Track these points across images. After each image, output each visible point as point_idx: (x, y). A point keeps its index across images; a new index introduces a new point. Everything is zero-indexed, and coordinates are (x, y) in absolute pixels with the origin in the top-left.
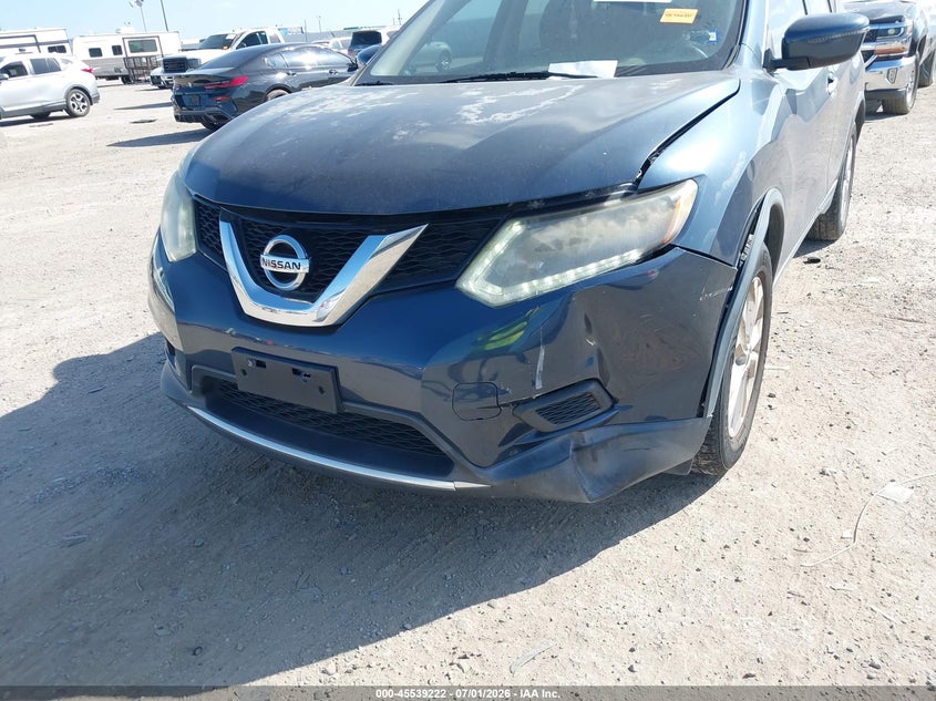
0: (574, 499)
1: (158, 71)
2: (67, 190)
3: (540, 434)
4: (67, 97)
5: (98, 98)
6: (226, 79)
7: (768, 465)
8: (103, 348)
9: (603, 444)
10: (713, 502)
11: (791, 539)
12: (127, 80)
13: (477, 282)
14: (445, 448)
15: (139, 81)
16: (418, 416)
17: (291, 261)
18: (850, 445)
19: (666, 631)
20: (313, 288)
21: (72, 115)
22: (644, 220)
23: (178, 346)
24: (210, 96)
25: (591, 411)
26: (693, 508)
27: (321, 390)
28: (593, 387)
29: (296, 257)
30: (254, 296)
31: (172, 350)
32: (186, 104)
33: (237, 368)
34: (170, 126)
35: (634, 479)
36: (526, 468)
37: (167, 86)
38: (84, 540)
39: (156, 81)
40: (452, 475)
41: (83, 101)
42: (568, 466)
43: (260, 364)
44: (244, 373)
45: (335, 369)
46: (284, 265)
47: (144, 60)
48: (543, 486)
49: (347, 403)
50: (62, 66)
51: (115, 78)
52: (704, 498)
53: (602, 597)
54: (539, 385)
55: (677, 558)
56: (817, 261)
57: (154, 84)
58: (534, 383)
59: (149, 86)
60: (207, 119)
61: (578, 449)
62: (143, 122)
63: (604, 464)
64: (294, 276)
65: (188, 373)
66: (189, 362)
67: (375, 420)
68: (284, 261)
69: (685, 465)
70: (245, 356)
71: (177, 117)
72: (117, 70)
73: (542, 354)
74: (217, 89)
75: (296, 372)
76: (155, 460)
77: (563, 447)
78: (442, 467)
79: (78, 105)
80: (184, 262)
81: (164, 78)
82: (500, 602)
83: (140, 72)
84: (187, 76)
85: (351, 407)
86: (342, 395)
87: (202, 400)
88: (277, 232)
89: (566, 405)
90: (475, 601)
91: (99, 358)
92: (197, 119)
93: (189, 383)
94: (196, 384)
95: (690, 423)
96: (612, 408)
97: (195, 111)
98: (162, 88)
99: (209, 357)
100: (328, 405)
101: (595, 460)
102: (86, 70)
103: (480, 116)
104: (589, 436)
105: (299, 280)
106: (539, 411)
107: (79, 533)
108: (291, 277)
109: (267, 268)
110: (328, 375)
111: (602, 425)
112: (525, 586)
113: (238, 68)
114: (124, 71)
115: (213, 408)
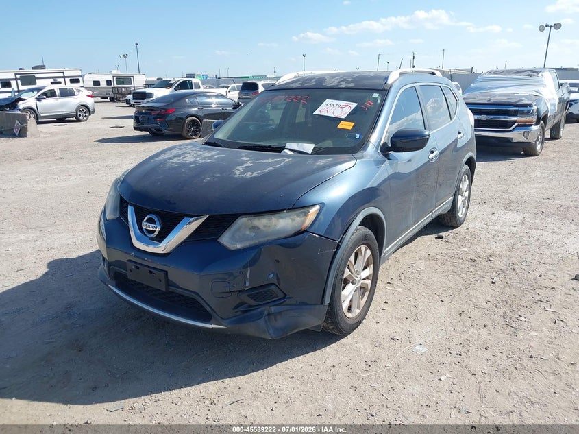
0: (264, 336)
1: (130, 97)
2: (70, 167)
3: (251, 306)
4: (77, 111)
5: (94, 111)
6: (164, 109)
7: (369, 333)
8: (74, 255)
9: (280, 313)
10: (337, 347)
11: (364, 365)
12: (112, 100)
13: (226, 240)
14: (208, 309)
15: (119, 101)
16: (197, 294)
17: (153, 225)
18: (411, 328)
19: (293, 397)
20: (161, 237)
21: (78, 120)
22: (293, 220)
23: (105, 256)
24: (154, 118)
25: (273, 298)
26: (327, 349)
27: (160, 281)
28: (273, 287)
29: (155, 224)
30: (138, 239)
31: (104, 259)
32: (141, 120)
33: (128, 269)
34: (131, 131)
35: (291, 331)
36: (242, 321)
37: (134, 106)
38: (53, 342)
39: (128, 102)
40: (211, 322)
41: (85, 113)
42: (262, 322)
43: (137, 268)
44: (131, 271)
45: (166, 272)
46: (150, 227)
47: (123, 89)
48: (250, 329)
49: (170, 287)
50: (76, 93)
51: (106, 98)
52: (334, 345)
53: (272, 382)
54: (247, 284)
55: (310, 369)
56: (442, 237)
57: (127, 103)
58: (245, 283)
59: (124, 104)
60: (151, 130)
61: (269, 315)
62: (117, 127)
63: (280, 323)
64: (154, 231)
65: (109, 268)
66: (110, 265)
67: (183, 296)
68: (151, 225)
69: (318, 327)
70: (131, 264)
71: (134, 128)
72: (108, 94)
73: (249, 271)
74: (158, 115)
75: (151, 272)
76: (91, 310)
77: (262, 313)
78: (207, 318)
79: (82, 116)
80: (113, 221)
81: (132, 102)
82: (227, 381)
83: (120, 95)
84: (143, 106)
85: (172, 289)
86: (169, 283)
87: (114, 282)
88: (150, 212)
89: (261, 294)
90: (217, 379)
91: (73, 259)
92: (146, 130)
93: (109, 273)
94: (112, 274)
95: (318, 307)
96: (284, 298)
97: (145, 126)
98: (131, 106)
99: (118, 263)
100: (162, 287)
101: (276, 320)
102: (89, 96)
103: (241, 173)
104: (273, 309)
105: (156, 233)
106: (248, 296)
107: (52, 339)
108: (153, 232)
109: (144, 227)
110: (162, 274)
111: (280, 304)
112: (240, 375)
113: (171, 104)
114: (112, 95)
115: (118, 286)
